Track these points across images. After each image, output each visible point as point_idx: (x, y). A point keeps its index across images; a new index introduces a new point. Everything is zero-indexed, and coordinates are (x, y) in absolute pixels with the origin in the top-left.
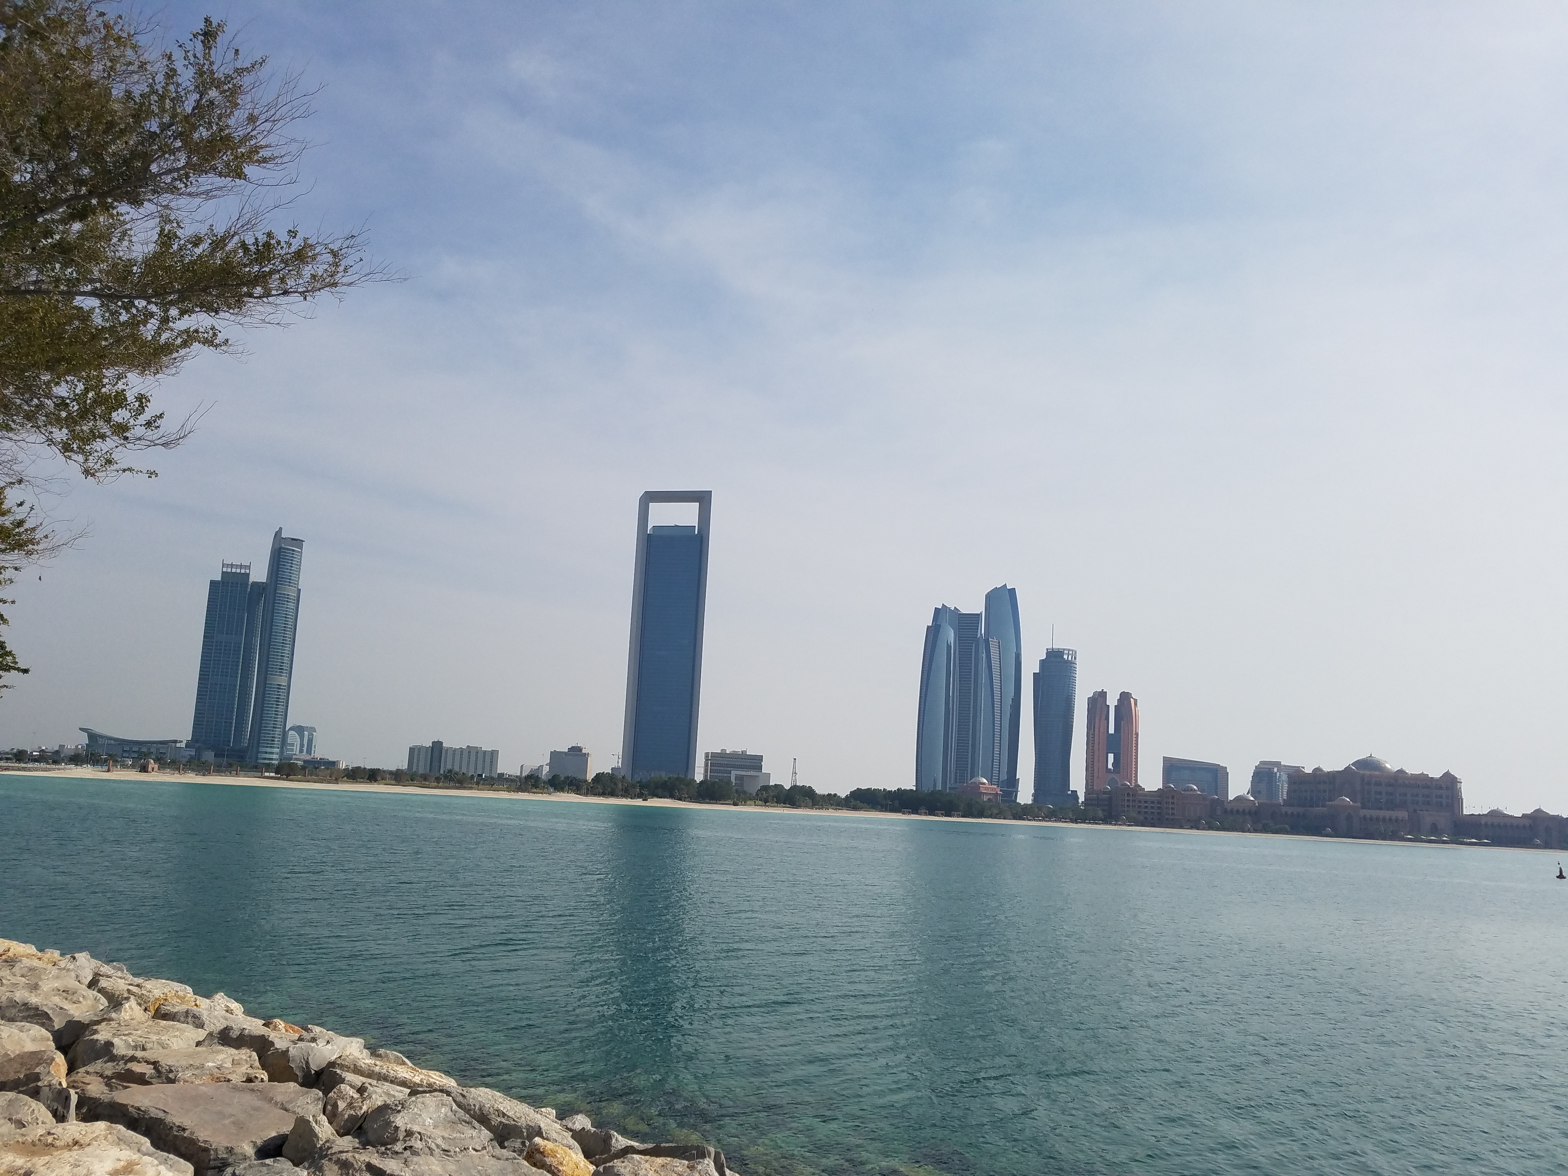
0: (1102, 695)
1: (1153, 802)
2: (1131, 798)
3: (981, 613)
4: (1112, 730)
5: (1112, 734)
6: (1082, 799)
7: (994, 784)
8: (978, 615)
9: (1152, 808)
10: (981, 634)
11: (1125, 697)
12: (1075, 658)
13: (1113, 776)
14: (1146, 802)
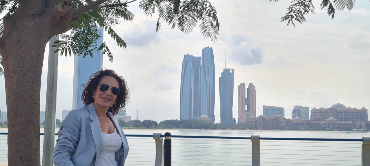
0: (243, 85)
4: (246, 97)
8: (200, 57)
10: (201, 64)
11: (251, 85)
12: (233, 72)
13: (248, 113)
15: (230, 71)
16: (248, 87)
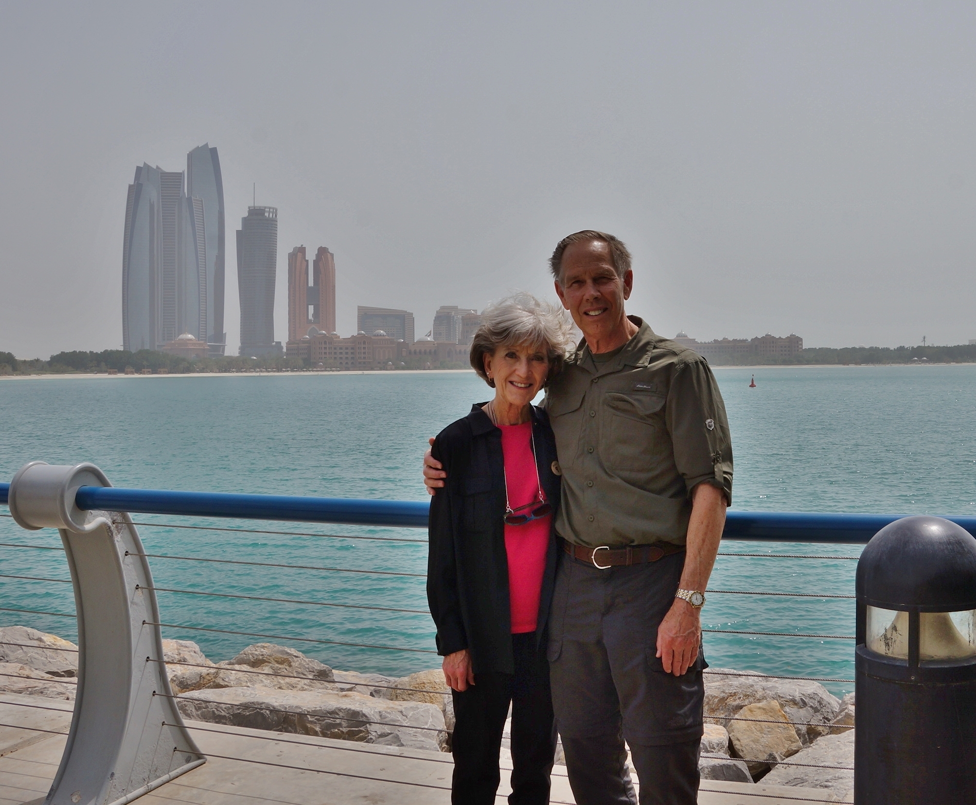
0: (302, 250)
1: (347, 348)
2: (328, 346)
3: (184, 172)
4: (311, 283)
5: (311, 287)
6: (285, 350)
7: (201, 340)
8: (181, 174)
9: (347, 353)
10: (184, 193)
11: (322, 252)
12: (276, 216)
13: (313, 326)
14: (341, 348)
15: (267, 214)
16: (314, 258)
